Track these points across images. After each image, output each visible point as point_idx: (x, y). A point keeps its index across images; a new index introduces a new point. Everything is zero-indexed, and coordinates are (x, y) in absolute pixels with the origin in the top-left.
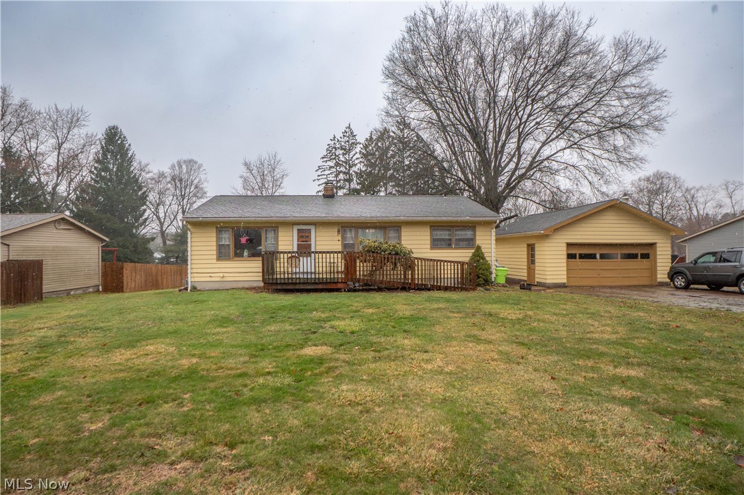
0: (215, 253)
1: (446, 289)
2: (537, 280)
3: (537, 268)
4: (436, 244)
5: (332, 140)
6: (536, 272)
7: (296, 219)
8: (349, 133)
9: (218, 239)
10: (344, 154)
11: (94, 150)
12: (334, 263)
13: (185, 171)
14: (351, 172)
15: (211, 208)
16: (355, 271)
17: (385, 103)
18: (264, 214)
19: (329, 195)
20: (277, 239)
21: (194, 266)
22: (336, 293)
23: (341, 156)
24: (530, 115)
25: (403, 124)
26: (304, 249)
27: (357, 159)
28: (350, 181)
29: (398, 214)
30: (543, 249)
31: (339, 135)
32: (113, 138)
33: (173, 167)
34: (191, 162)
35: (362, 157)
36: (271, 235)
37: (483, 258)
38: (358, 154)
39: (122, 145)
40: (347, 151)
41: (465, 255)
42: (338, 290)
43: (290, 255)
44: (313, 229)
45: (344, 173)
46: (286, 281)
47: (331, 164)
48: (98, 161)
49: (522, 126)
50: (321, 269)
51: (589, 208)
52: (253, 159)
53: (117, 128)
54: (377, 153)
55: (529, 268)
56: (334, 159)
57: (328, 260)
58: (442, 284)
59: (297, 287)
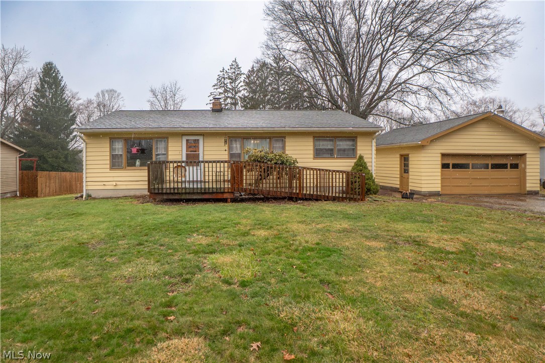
0: (108, 162)
1: (334, 199)
2: (410, 188)
3: (410, 177)
4: (319, 153)
5: (221, 71)
6: (410, 181)
7: (185, 129)
8: (235, 66)
9: (112, 149)
10: (231, 83)
11: (34, 82)
12: (220, 172)
13: (107, 99)
14: (236, 97)
15: (107, 121)
16: (242, 180)
17: (265, 38)
18: (155, 125)
19: (217, 109)
20: (167, 149)
21: (88, 175)
22: (222, 204)
23: (229, 85)
24: (391, 44)
25: (279, 59)
26: (193, 159)
27: (241, 86)
28: (235, 104)
29: (282, 125)
30: (419, 159)
31: (227, 68)
32: (49, 71)
33: (98, 95)
34: (112, 92)
35: (245, 86)
36: (161, 145)
37: (366, 168)
38: (242, 83)
39: (56, 78)
40: (233, 80)
41: (347, 165)
42: (225, 200)
43: (175, 165)
44: (201, 139)
45: (231, 98)
46: (172, 191)
47: (221, 90)
48: (37, 90)
49: (385, 53)
50: (211, 178)
51: (466, 120)
52: (158, 87)
53: (52, 64)
54: (257, 82)
55: (401, 177)
56: (223, 87)
57: (214, 169)
58: (330, 195)
59: (183, 197)
